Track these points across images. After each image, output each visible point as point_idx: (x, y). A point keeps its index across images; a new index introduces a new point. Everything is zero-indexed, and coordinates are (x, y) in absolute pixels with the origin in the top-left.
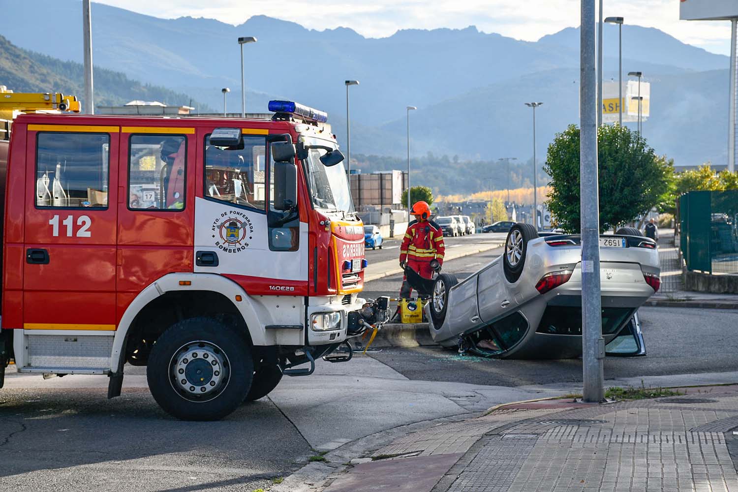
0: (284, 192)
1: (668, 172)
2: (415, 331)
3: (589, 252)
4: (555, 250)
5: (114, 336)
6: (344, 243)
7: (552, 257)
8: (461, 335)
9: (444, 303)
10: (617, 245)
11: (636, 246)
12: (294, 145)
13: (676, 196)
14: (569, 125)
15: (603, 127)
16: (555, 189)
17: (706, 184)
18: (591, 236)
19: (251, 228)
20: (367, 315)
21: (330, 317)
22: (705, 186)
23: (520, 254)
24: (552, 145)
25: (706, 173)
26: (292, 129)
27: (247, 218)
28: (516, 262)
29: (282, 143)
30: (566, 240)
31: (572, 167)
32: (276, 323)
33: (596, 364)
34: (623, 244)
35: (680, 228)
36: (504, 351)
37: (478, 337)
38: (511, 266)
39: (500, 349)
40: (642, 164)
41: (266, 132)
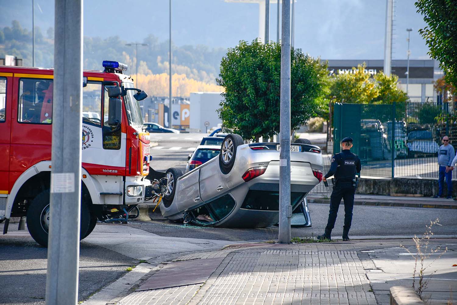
0: (115, 115)
1: (322, 75)
2: (148, 209)
3: (285, 154)
4: (256, 152)
5: (7, 198)
6: (144, 145)
7: (253, 157)
8: (186, 211)
9: (172, 189)
10: (296, 150)
11: (308, 151)
12: (120, 88)
13: (329, 100)
14: (240, 41)
15: (269, 44)
16: (226, 99)
17: (360, 87)
18: (286, 145)
19: (92, 135)
20: (155, 188)
21: (137, 188)
22: (359, 89)
23: (231, 155)
24: (225, 59)
25: (360, 75)
26: (117, 78)
27: (90, 130)
28: (229, 160)
29: (113, 87)
30: (263, 146)
31: (242, 80)
32: (105, 191)
33: (287, 221)
34: (300, 149)
35: (333, 133)
36: (217, 222)
37: (198, 212)
38: (225, 163)
39: (214, 220)
40: (303, 78)
41: (102, 79)
